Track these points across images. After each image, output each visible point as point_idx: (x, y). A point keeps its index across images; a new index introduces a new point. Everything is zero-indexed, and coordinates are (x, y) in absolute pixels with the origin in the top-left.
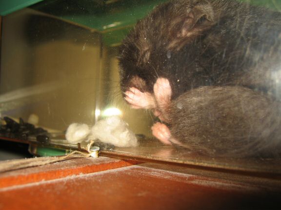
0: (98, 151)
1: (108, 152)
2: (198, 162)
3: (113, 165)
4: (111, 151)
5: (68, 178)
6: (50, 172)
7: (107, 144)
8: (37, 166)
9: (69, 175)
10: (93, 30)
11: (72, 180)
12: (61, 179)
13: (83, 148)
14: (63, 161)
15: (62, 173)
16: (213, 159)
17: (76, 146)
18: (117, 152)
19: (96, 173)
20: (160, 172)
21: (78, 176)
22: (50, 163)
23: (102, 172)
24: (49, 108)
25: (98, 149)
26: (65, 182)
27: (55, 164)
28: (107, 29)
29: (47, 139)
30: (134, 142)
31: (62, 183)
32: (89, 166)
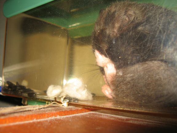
0: (68, 102)
1: (74, 103)
2: (132, 109)
3: (77, 111)
4: (76, 102)
5: (50, 118)
6: (39, 115)
7: (74, 98)
8: (30, 110)
9: (50, 116)
10: (62, 28)
11: (53, 120)
12: (46, 119)
13: (58, 100)
14: (46, 108)
15: (46, 115)
16: (142, 107)
17: (54, 99)
18: (80, 103)
19: (67, 116)
20: (107, 116)
21: (56, 117)
22: (39, 109)
23: (71, 116)
24: (36, 75)
25: (68, 101)
26: (49, 121)
27: (41, 109)
28: (71, 27)
29: (34, 95)
30: (90, 97)
31: (47, 121)
32: (63, 111)
